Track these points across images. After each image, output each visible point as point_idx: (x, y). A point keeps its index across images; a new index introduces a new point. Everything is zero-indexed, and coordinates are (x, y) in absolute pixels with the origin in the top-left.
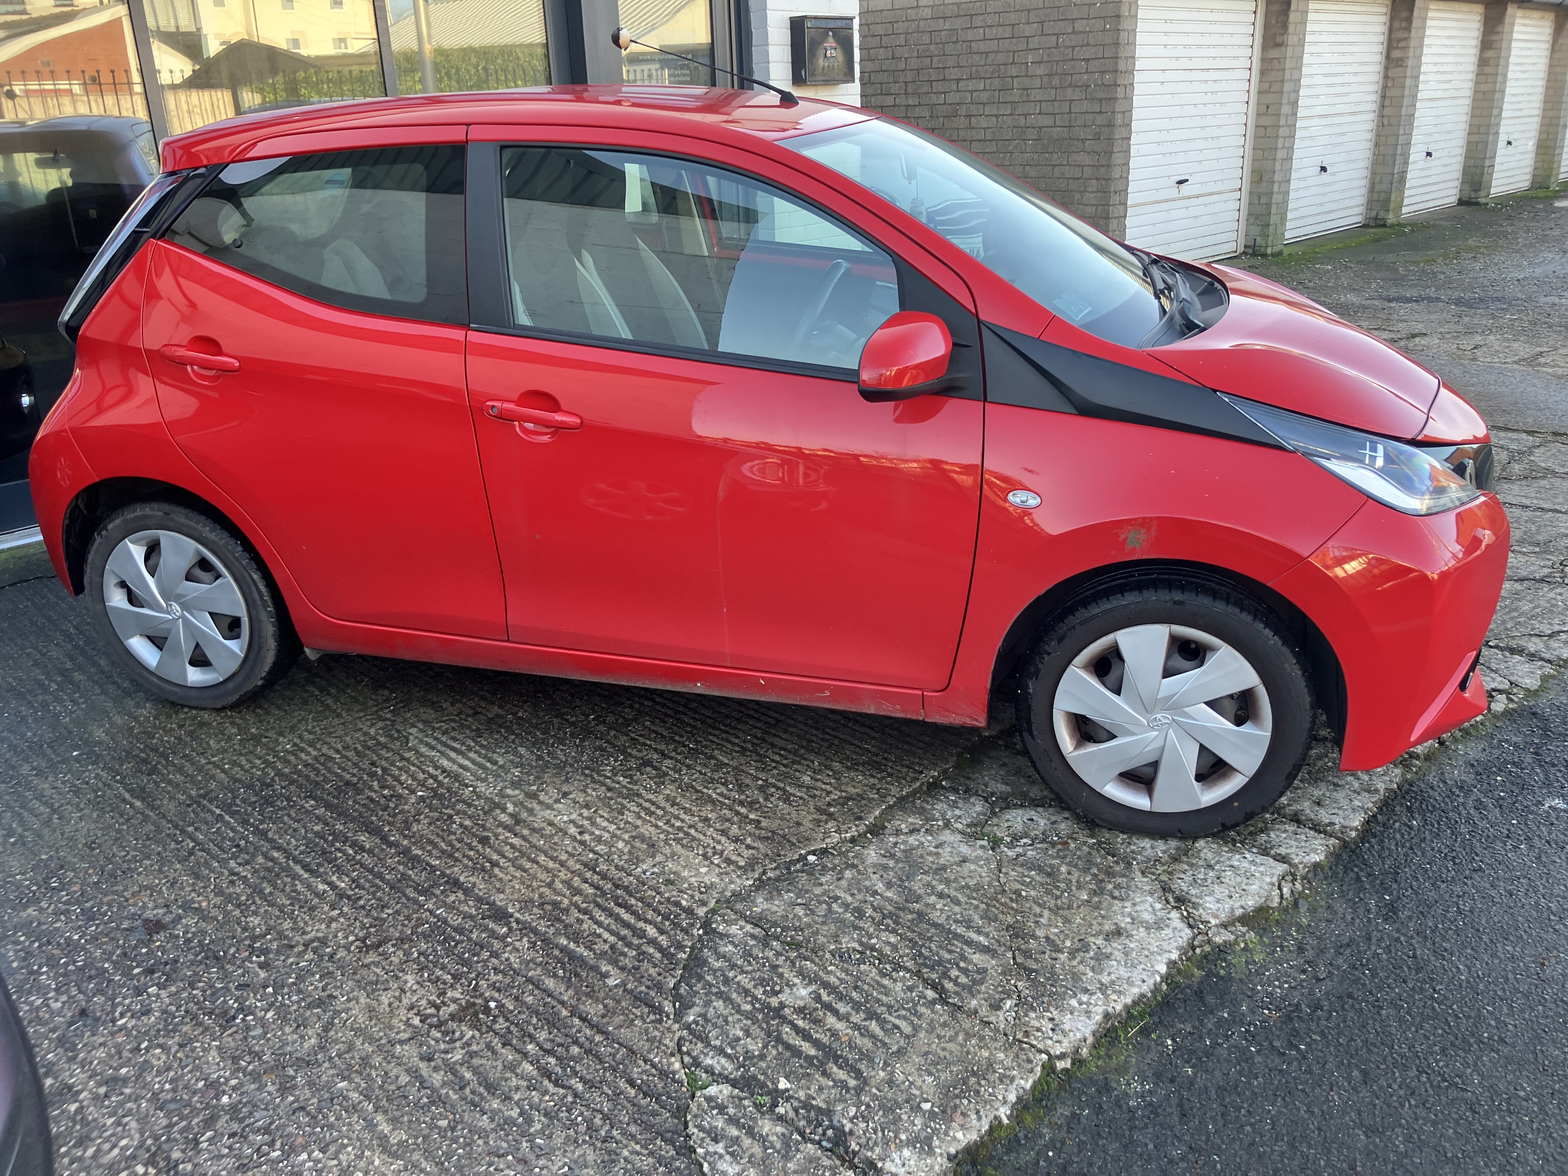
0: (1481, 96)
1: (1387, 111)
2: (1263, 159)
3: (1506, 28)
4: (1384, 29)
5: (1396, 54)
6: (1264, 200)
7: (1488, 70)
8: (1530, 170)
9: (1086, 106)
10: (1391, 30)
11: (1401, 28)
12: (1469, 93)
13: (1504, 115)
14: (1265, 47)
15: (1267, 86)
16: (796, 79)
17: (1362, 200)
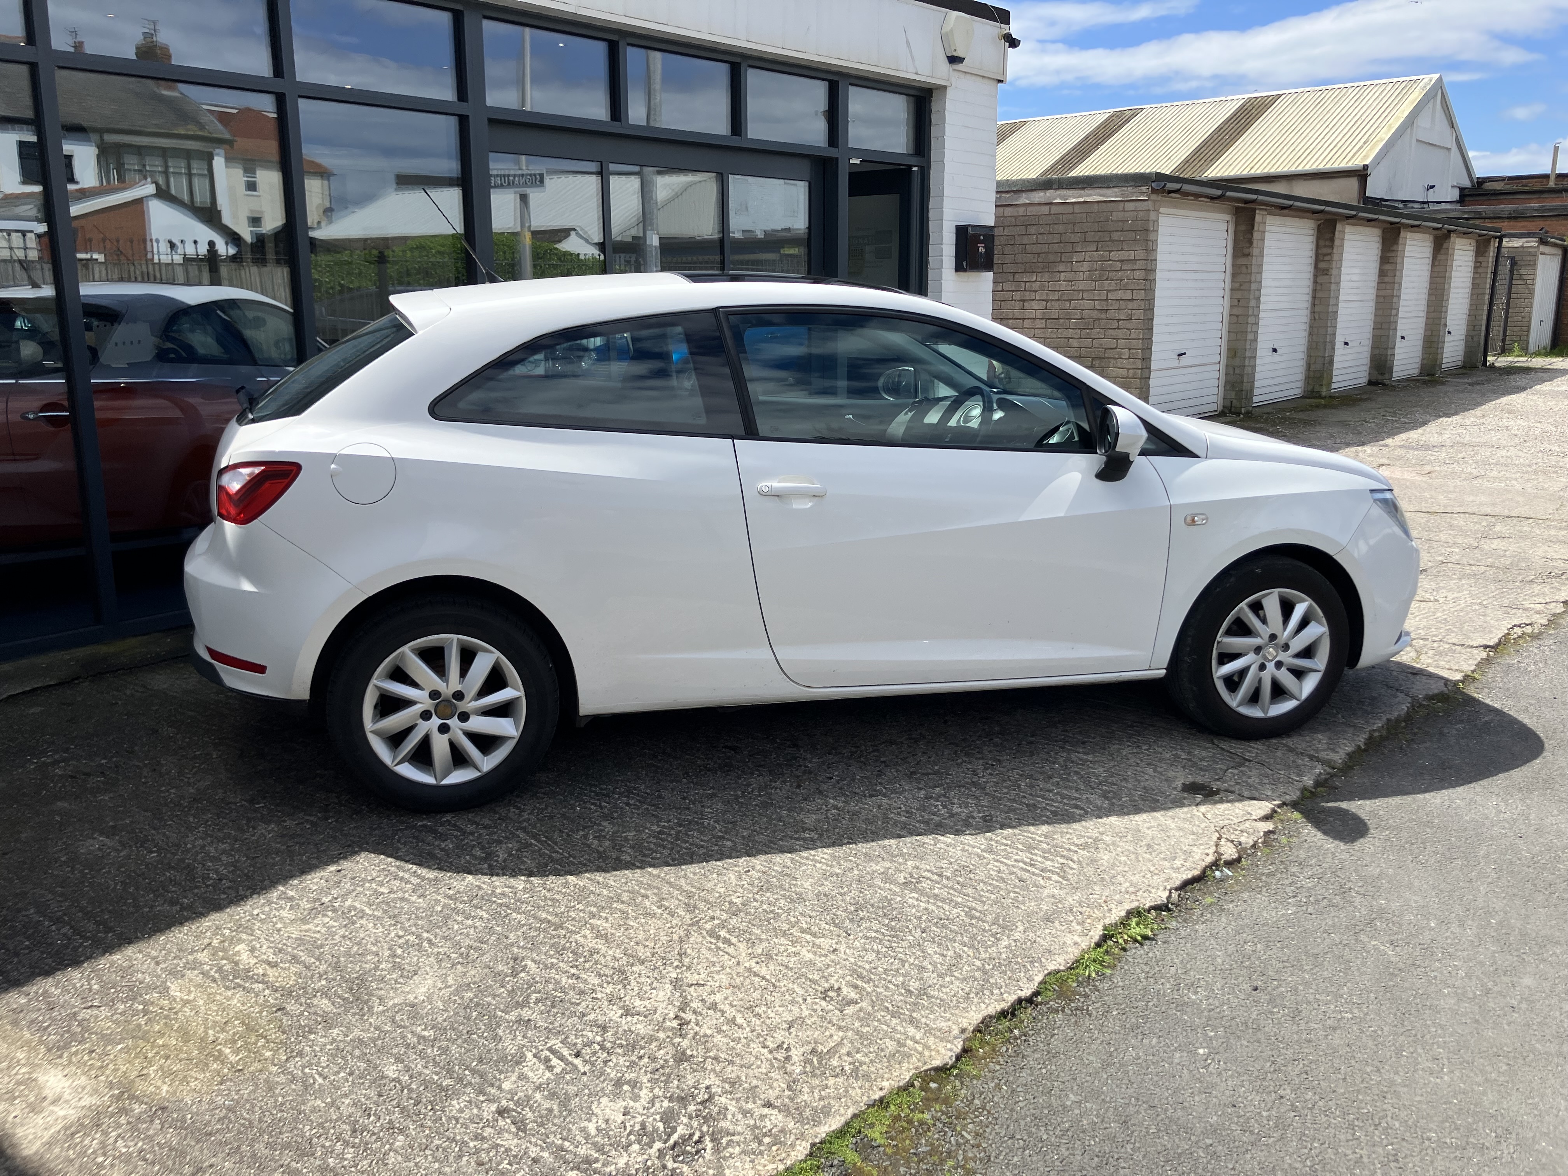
0: (1382, 300)
1: (1317, 309)
2: (1237, 340)
3: (1400, 248)
4: (1312, 246)
5: (1322, 265)
6: (1237, 371)
7: (1386, 279)
8: (1419, 360)
9: (1120, 294)
10: (1318, 247)
11: (1325, 246)
12: (1373, 297)
13: (1400, 315)
14: (1235, 256)
15: (1237, 285)
16: (959, 268)
17: (1301, 377)
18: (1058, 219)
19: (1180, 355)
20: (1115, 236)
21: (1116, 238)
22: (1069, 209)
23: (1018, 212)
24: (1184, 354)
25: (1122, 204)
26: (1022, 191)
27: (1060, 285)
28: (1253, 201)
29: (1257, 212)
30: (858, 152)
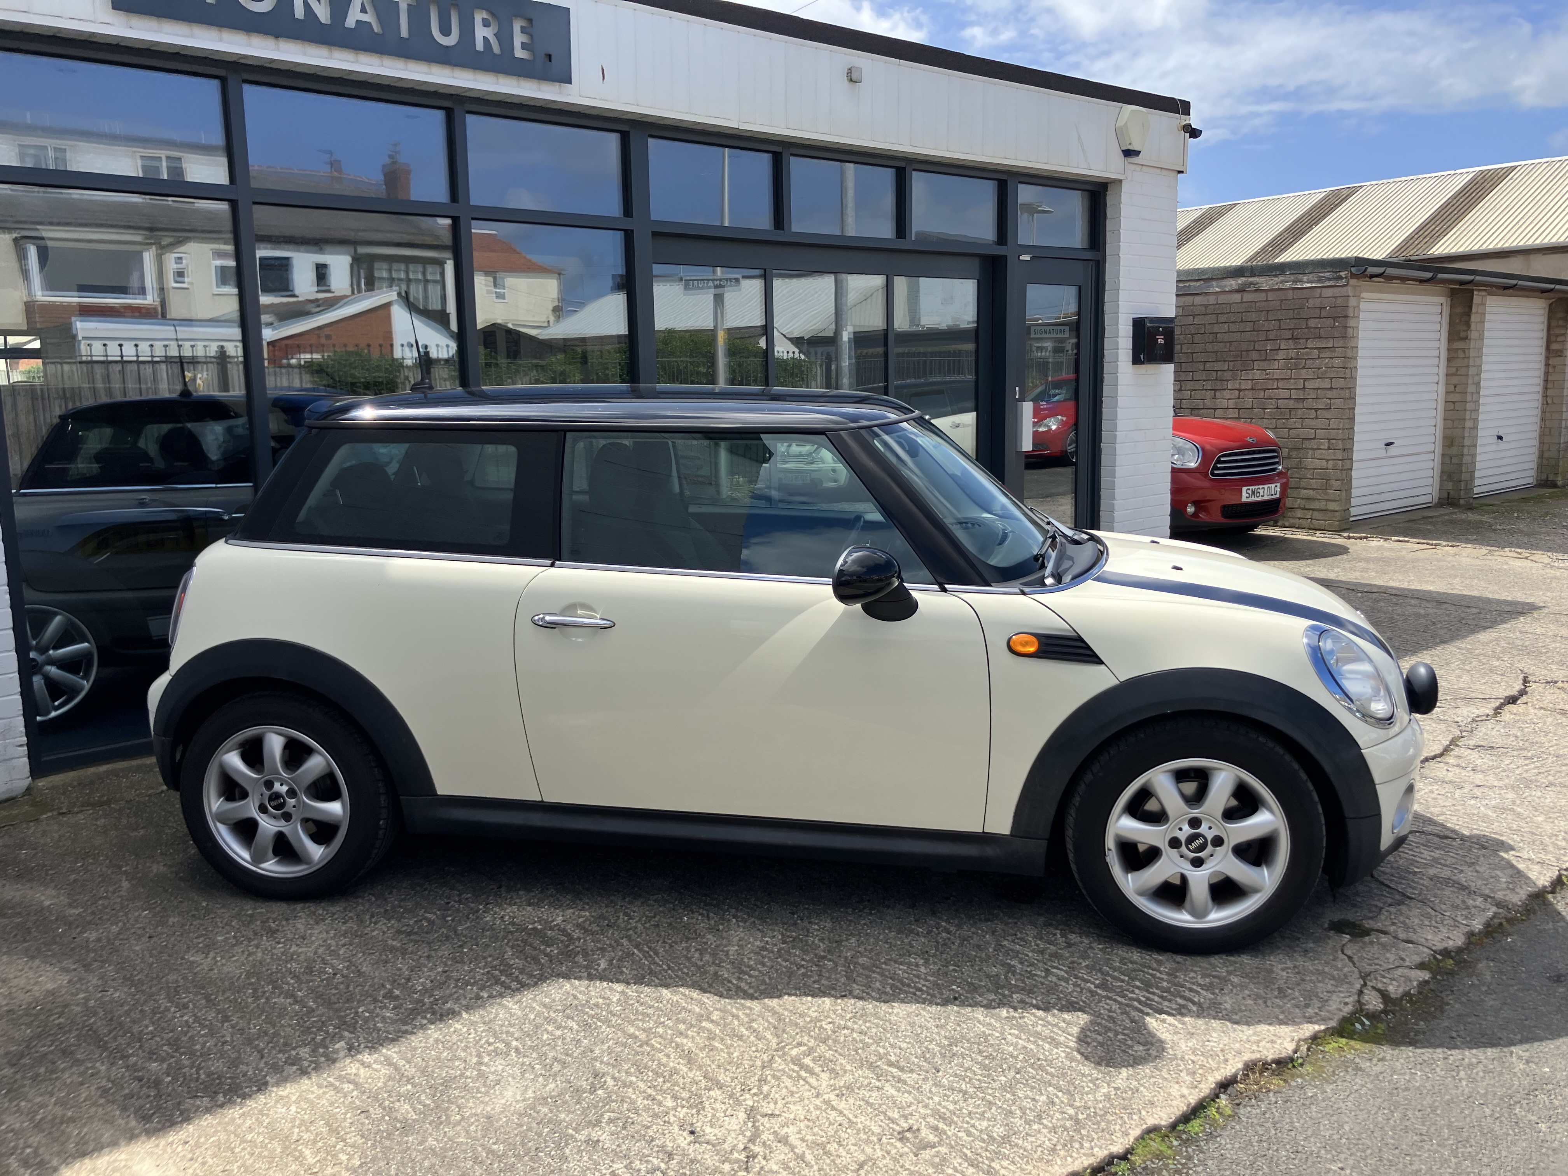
1: (1549, 393)
2: (1453, 428)
4: (1543, 327)
5: (1555, 346)
6: (1455, 461)
9: (1317, 384)
10: (1549, 328)
11: (1558, 326)
14: (1450, 340)
15: (1454, 370)
16: (1136, 361)
17: (1534, 465)
18: (1251, 308)
19: (1389, 444)
20: (1312, 323)
21: (1313, 326)
22: (1262, 296)
23: (1208, 300)
24: (1393, 443)
25: (1319, 290)
26: (1212, 279)
27: (1254, 374)
28: (1471, 282)
29: (1475, 293)
30: (1027, 249)
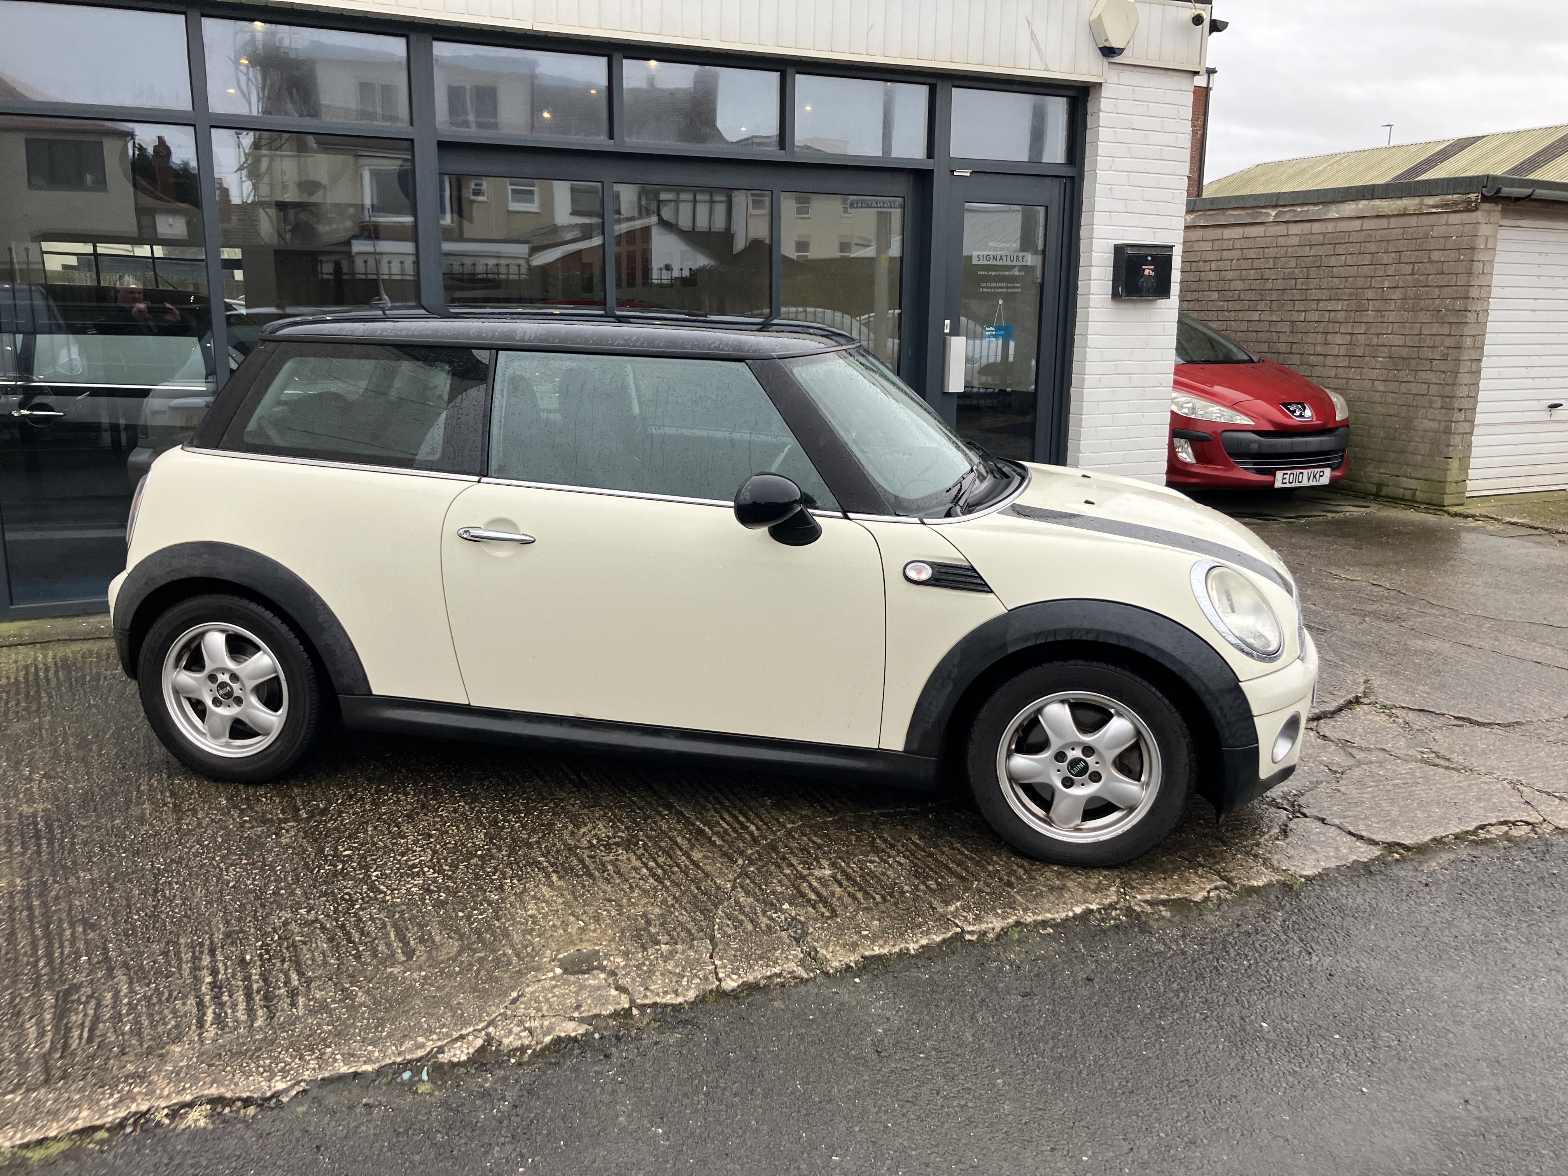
16: (1117, 297)
18: (1371, 237)
19: (1554, 406)
20: (1435, 255)
22: (1383, 223)
23: (1327, 228)
24: (1561, 405)
27: (1368, 315)
30: (963, 163)
